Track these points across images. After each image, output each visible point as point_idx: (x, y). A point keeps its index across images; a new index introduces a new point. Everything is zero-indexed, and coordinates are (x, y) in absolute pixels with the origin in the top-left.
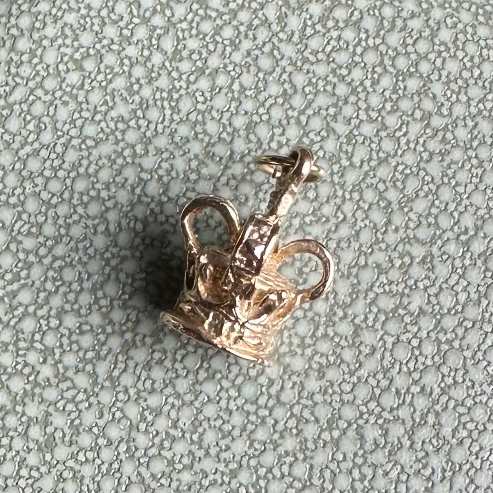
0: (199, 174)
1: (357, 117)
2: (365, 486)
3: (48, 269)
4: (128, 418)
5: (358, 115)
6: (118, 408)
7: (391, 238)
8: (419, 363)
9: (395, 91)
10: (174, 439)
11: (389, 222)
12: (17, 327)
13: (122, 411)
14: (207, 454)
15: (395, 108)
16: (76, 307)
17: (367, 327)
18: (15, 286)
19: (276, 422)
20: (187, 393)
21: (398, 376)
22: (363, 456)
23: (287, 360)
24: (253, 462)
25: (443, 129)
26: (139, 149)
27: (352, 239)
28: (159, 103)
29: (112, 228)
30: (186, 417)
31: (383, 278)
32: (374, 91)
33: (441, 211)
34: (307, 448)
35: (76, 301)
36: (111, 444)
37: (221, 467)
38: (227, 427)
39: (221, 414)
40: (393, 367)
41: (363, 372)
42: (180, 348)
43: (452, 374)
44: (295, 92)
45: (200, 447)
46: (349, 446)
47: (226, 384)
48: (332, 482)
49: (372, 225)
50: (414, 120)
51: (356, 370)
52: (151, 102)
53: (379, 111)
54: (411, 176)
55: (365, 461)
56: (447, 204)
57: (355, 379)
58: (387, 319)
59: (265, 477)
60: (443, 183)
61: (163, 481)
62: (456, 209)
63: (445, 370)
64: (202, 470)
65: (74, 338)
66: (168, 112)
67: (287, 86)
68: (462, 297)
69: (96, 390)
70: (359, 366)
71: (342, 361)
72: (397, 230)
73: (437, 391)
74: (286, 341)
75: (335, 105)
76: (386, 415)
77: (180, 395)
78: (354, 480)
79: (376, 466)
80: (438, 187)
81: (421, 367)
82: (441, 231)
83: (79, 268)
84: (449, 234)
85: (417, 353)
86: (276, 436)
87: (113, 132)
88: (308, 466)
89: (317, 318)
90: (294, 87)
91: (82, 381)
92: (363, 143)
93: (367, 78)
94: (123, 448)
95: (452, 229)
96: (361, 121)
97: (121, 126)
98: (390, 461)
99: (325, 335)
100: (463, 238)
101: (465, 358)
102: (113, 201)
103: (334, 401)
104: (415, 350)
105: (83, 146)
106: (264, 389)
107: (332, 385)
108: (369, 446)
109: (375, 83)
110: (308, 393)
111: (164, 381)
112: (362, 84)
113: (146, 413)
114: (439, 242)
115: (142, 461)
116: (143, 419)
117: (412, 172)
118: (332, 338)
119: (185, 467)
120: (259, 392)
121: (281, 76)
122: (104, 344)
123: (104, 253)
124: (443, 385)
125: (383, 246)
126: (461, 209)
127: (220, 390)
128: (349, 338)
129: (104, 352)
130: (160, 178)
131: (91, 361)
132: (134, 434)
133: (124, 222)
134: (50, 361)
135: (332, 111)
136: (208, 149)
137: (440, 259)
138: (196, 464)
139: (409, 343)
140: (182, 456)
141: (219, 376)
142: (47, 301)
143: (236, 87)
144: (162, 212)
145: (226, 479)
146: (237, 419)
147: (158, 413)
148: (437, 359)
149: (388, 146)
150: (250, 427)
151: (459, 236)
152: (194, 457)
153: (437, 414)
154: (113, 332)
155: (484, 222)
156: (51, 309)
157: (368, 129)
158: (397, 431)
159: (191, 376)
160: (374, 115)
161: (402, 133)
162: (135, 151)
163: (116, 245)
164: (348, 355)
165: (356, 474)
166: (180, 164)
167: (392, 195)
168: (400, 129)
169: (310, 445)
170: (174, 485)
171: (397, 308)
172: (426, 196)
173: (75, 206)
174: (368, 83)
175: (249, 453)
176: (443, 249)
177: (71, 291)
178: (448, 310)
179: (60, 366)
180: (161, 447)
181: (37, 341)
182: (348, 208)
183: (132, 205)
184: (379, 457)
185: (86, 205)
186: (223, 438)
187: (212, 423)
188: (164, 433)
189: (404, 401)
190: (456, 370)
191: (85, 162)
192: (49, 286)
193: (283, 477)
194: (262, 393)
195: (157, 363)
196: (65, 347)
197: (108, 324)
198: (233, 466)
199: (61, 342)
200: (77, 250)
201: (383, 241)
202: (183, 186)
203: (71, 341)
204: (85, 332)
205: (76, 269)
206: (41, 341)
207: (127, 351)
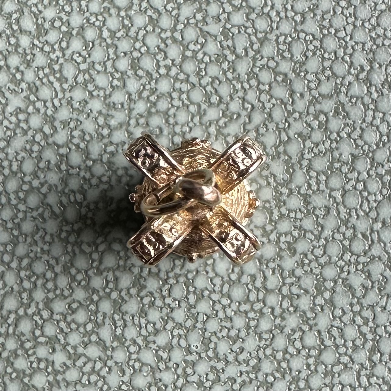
0: (109, 127)
1: (224, 10)
2: (371, 327)
3: (19, 271)
4: (147, 365)
6: (135, 360)
7: (301, 105)
8: (371, 202)
10: (194, 364)
11: (292, 93)
12: (17, 333)
13: (139, 360)
14: (227, 362)
16: (58, 292)
17: (314, 192)
20: (187, 320)
21: (359, 222)
22: (358, 303)
24: (268, 352)
26: (47, 130)
27: (267, 123)
28: (45, 80)
29: (57, 210)
30: (195, 340)
31: (309, 144)
33: (333, 61)
34: (309, 319)
35: (56, 288)
37: (244, 368)
38: (233, 333)
39: (224, 324)
40: (350, 216)
41: (327, 233)
42: (164, 285)
44: (160, 14)
46: (342, 301)
47: (215, 297)
48: (342, 336)
49: (279, 102)
51: (321, 233)
52: (38, 83)
54: (294, 42)
55: (362, 307)
56: (335, 53)
57: (323, 241)
58: (327, 178)
59: (284, 359)
60: (324, 35)
62: (345, 54)
64: (229, 378)
65: (69, 319)
67: (150, 13)
68: (383, 128)
69: (109, 353)
70: (322, 228)
71: (305, 231)
72: (302, 95)
75: (200, 10)
76: (362, 259)
77: (181, 324)
79: (373, 306)
80: (321, 41)
81: (375, 205)
82: (341, 79)
83: (45, 257)
84: (350, 78)
85: (366, 194)
86: (278, 321)
87: (18, 125)
88: (316, 333)
89: (267, 205)
90: (156, 10)
91: (93, 352)
92: (239, 32)
95: (349, 73)
96: (229, 14)
97: (22, 117)
98: (382, 297)
99: (281, 216)
100: (362, 76)
102: (46, 186)
103: (314, 269)
104: (363, 193)
106: (250, 287)
107: (306, 255)
108: (359, 292)
110: (289, 271)
111: (162, 318)
113: (160, 353)
114: (343, 89)
116: (160, 359)
117: (293, 39)
118: (288, 215)
119: (213, 383)
120: (247, 291)
121: (140, 6)
122: (97, 312)
123: (60, 234)
125: (297, 115)
126: (349, 51)
127: (214, 304)
128: (303, 209)
129: (100, 318)
130: (78, 146)
131: (93, 332)
132: (158, 376)
133: (64, 200)
134: (58, 347)
135: (199, 16)
136: (107, 102)
137: (350, 104)
138: (221, 375)
139: (356, 189)
140: (207, 375)
141: (206, 293)
142: (31, 298)
143: (106, 34)
144: (93, 176)
145: (252, 376)
146: (239, 322)
147: (169, 348)
148: (384, 191)
149: (262, 24)
150: (253, 323)
151: (357, 76)
152: (218, 371)
154: (100, 298)
155: (373, 54)
156: (38, 303)
157: (238, 18)
159: (183, 304)
161: (269, 8)
162: (44, 133)
164: (308, 224)
165: (359, 320)
166: (89, 126)
167: (285, 67)
168: (266, 4)
169: (310, 315)
171: (332, 163)
172: (314, 54)
173: (16, 206)
175: (261, 346)
176: (349, 95)
177: (47, 281)
178: (376, 145)
179: (69, 348)
180: (186, 375)
181: (39, 337)
182: (251, 96)
183: (64, 181)
184: (372, 297)
185: (25, 201)
186: (234, 343)
187: (219, 335)
188: (183, 362)
189: (372, 241)
191: (6, 164)
192: (27, 285)
193: (299, 352)
194: (250, 291)
195: (149, 307)
196: (65, 330)
197: (93, 294)
198: (253, 362)
199: (59, 327)
200: (36, 243)
201: (294, 111)
202: (101, 144)
203: (67, 322)
204: (76, 309)
205: (43, 260)
206: (43, 335)
207: (119, 308)
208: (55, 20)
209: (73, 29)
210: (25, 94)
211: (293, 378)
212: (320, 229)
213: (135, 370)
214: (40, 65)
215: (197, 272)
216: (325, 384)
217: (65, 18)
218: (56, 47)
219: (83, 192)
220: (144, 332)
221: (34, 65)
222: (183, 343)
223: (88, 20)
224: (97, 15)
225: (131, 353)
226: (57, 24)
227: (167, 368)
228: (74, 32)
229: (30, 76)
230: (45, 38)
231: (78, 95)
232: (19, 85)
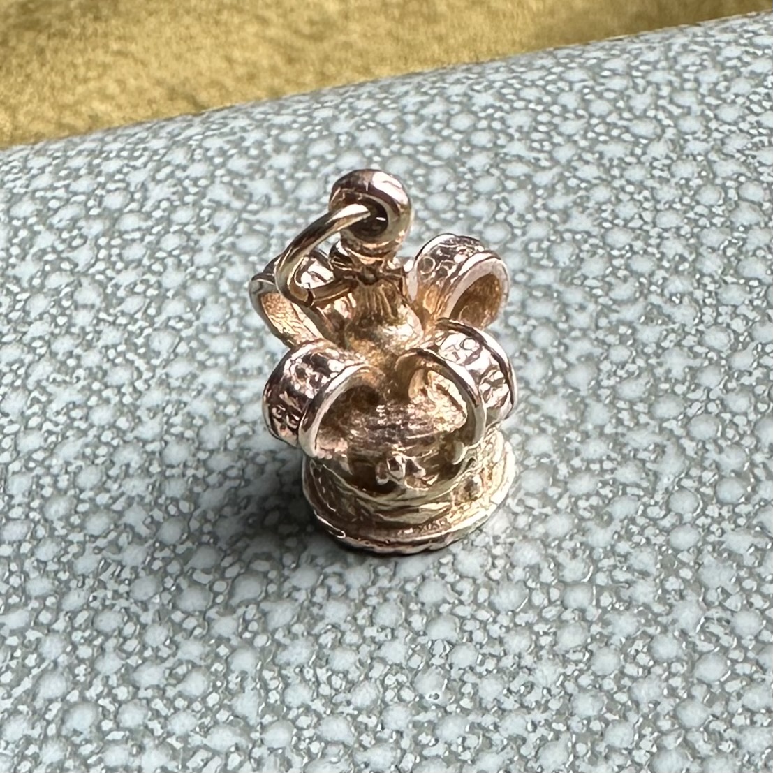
0: (237, 401)
3: (70, 634)
4: (335, 743)
6: (310, 738)
10: (433, 727)
11: (565, 306)
12: (64, 733)
13: (319, 739)
14: (502, 712)
16: (148, 653)
18: (27, 683)
20: (411, 656)
21: (723, 456)
23: (539, 529)
26: (123, 423)
27: (525, 351)
28: (118, 360)
29: (143, 531)
30: (430, 686)
31: (606, 366)
34: (657, 615)
35: (144, 647)
37: (539, 716)
38: (508, 662)
41: (665, 482)
42: (358, 609)
51: (655, 483)
52: (106, 366)
64: (510, 738)
65: (171, 692)
66: (140, 363)
69: (255, 736)
71: (625, 485)
74: (519, 509)
76: (743, 509)
77: (400, 665)
83: (123, 603)
84: (660, 274)
86: (596, 629)
87: (69, 426)
89: (544, 460)
91: (223, 738)
97: (76, 413)
102: (122, 499)
103: (652, 538)
105: (32, 465)
107: (633, 521)
108: (749, 560)
111: (361, 663)
113: (363, 718)
116: (361, 729)
118: (588, 469)
119: (478, 751)
122: (228, 671)
123: (150, 563)
128: (614, 455)
129: (234, 680)
130: (180, 437)
131: (221, 706)
132: (361, 757)
133: (158, 514)
134: (148, 742)
136: (232, 369)
141: (445, 608)
142: (93, 672)
143: (224, 286)
144: (211, 472)
146: (518, 643)
147: (382, 707)
150: (545, 641)
152: (486, 730)
154: (233, 650)
156: (107, 678)
159: (401, 633)
162: (119, 429)
163: (163, 546)
164: (628, 474)
166: (201, 406)
169: (657, 608)
173: (64, 538)
176: (666, 293)
177: (125, 639)
179: (172, 741)
180: (418, 746)
181: (110, 731)
183: (158, 489)
185: (82, 527)
187: (478, 669)
191: (47, 480)
192: (85, 652)
193: (648, 671)
194: (531, 590)
195: (333, 648)
196: (164, 711)
197: (218, 646)
198: (554, 705)
199: (151, 709)
200: (103, 585)
201: (572, 329)
202: (223, 427)
203: (168, 699)
204: (185, 676)
205: (117, 608)
206: (118, 727)
207: (273, 660)
210: (82, 383)
211: (645, 717)
212: (652, 478)
213: (312, 757)
214: (110, 343)
215: (424, 578)
216: (714, 716)
219: (193, 498)
220: (325, 689)
222: (407, 694)
223: (193, 276)
225: (300, 729)
227: (379, 741)
229: (92, 359)
231: (179, 369)
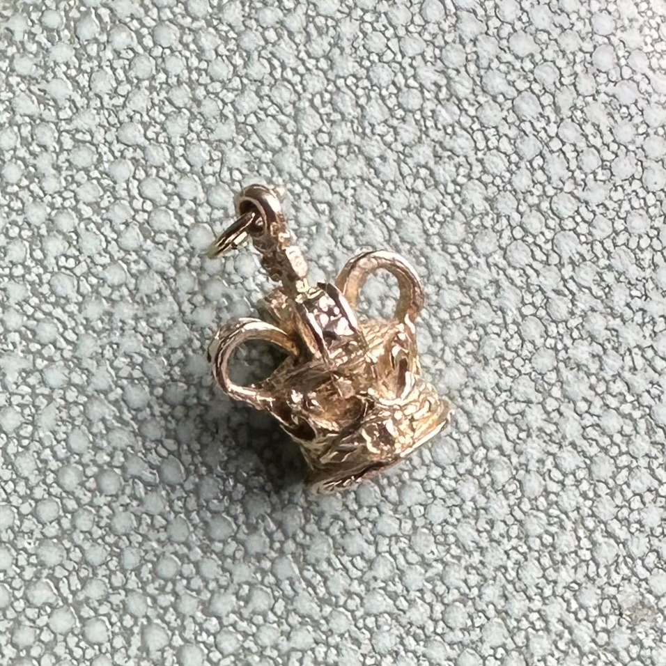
0: (159, 330)
1: (225, 104)
2: (631, 402)
3: (144, 589)
4: (381, 614)
5: (222, 101)
6: (363, 616)
7: (389, 170)
8: (543, 245)
9: (226, 40)
11: (369, 161)
14: (482, 550)
15: (245, 54)
16: (212, 585)
17: (466, 271)
18: (136, 641)
19: (500, 448)
20: (401, 525)
21: (541, 278)
22: (599, 380)
24: (526, 506)
25: (308, 22)
26: (78, 378)
27: (359, 215)
28: (39, 315)
29: (149, 478)
31: (426, 214)
32: (208, 62)
33: (397, 96)
34: (550, 435)
35: (206, 582)
36: (397, 653)
37: (507, 545)
38: (469, 506)
39: (450, 502)
40: (528, 277)
41: (512, 314)
42: (345, 498)
43: (578, 219)
44: (143, 149)
45: (470, 554)
46: (579, 388)
47: (420, 474)
48: (604, 433)
49: (359, 181)
50: (274, 44)
51: (504, 318)
52: (32, 323)
53: (235, 74)
54: (335, 97)
55: (607, 382)
56: (394, 83)
57: (513, 328)
58: (472, 244)
59: (550, 504)
60: (368, 69)
61: (478, 622)
62: (406, 78)
63: (569, 224)
64: (497, 569)
65: (246, 613)
67: (129, 153)
68: (505, 145)
69: (324, 628)
70: (503, 312)
71: (483, 327)
72: (383, 158)
73: (584, 249)
75: (193, 117)
76: (573, 323)
77: (396, 535)
78: (617, 409)
79: (619, 375)
80: (368, 78)
81: (549, 246)
82: (419, 112)
83: (170, 548)
84: (429, 106)
85: (530, 239)
86: (515, 459)
87: (34, 395)
88: (570, 448)
90: (137, 146)
91: (304, 638)
92: (259, 120)
93: (187, 59)
94: (410, 642)
95: (424, 99)
96: (232, 103)
97: (32, 380)
98: (623, 356)
99: (444, 324)
100: (443, 94)
101: (571, 193)
102: (117, 454)
103: (521, 368)
104: (527, 239)
105: (25, 442)
106: (456, 436)
107: (502, 357)
108: (594, 367)
109: (200, 53)
110: (492, 389)
111: (368, 542)
112: (189, 69)
113: (391, 588)
114: (430, 123)
115: (439, 631)
116: (394, 596)
117: (331, 93)
119: (480, 587)
120: (455, 444)
121: (112, 152)
122: (278, 584)
123: (171, 507)
124: (583, 239)
125: (390, 186)
126: (410, 72)
127: (423, 485)
128: (464, 300)
129: (287, 589)
130: (130, 378)
131: (287, 612)
132: (404, 620)
133: (152, 458)
134: (253, 660)
135: (197, 126)
136: (137, 298)
137: (448, 137)
138: (485, 571)
139: (515, 239)
140: (465, 581)
141: (406, 476)
142: (180, 615)
143: (87, 212)
144: (173, 406)
145: (524, 549)
146: (468, 489)
147: (399, 575)
148: (552, 223)
149: (284, 95)
150: (486, 481)
151: (437, 97)
152: (474, 568)
153: (609, 268)
154: (273, 562)
155: (441, 61)
156: (193, 617)
157: (248, 102)
158: (598, 324)
159: (384, 507)
160: (236, 83)
161: (279, 70)
162: (76, 386)
163: (173, 487)
164: (481, 315)
165: (613, 402)
166: (131, 343)
167: (343, 133)
168: (273, 67)
169: (550, 428)
170: (491, 612)
171: (468, 224)
172: (369, 98)
173: (91, 504)
174: (194, 62)
175: (512, 503)
176: (440, 126)
177: (189, 579)
178: (508, 171)
179: (268, 652)
180: (440, 598)
181: (220, 660)
182: (322, 192)
183: (139, 434)
184: (613, 363)
185: (99, 490)
186: (477, 518)
187: (453, 520)
188: (426, 584)
189: (571, 292)
190: (577, 212)
191: (46, 454)
192: (164, 600)
193: (562, 483)
194: (458, 441)
195: (343, 536)
196: (250, 631)
197: (259, 562)
198: (514, 531)
199: (240, 632)
200: (146, 537)
201: (385, 183)
202: (160, 359)
203: (247, 620)
204: (249, 595)
205: (167, 554)
206: (223, 655)
207: (305, 560)
208: (7, 229)
209: (39, 228)
210: (20, 348)
211: (575, 522)
212: (499, 313)
213: (371, 631)
214: (20, 298)
216: (618, 506)
217: (20, 220)
218: (29, 263)
220: (354, 573)
221: (12, 302)
223: (52, 206)
224: (60, 194)
225: (352, 612)
226: (14, 232)
227: (411, 603)
228: (43, 231)
229: (14, 320)
230: (7, 259)
231: (94, 310)
232: (6, 339)
